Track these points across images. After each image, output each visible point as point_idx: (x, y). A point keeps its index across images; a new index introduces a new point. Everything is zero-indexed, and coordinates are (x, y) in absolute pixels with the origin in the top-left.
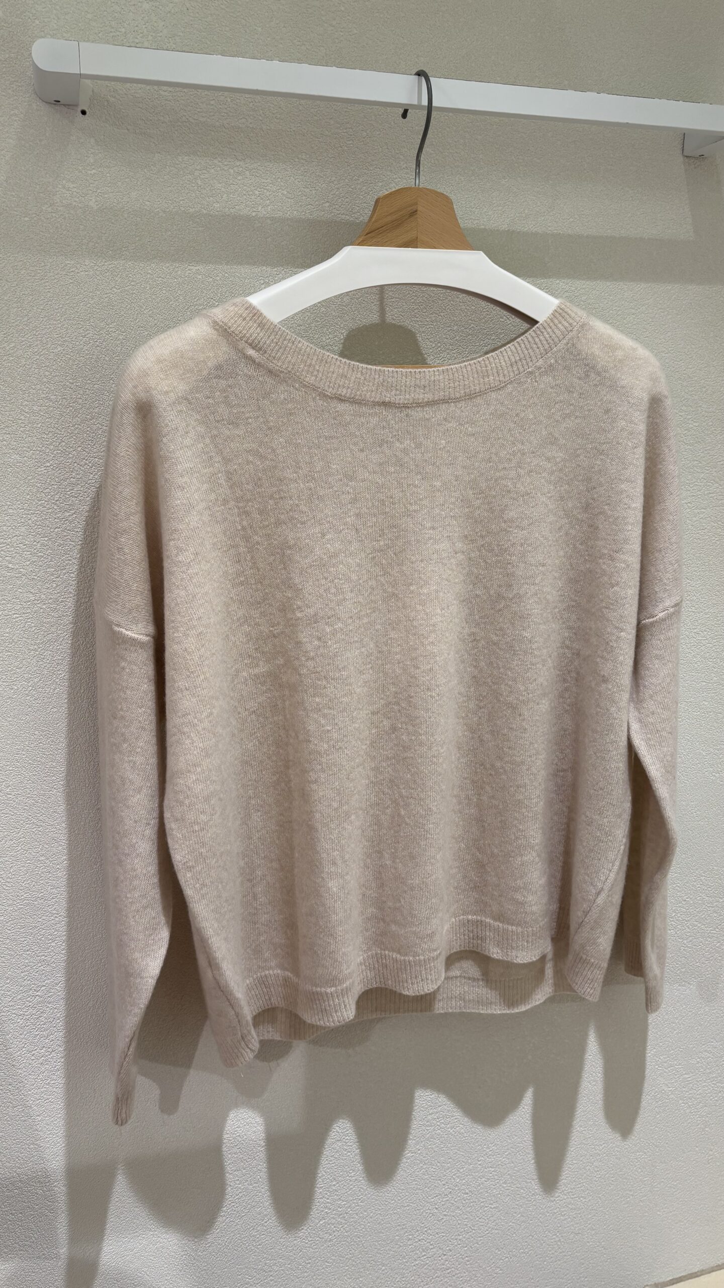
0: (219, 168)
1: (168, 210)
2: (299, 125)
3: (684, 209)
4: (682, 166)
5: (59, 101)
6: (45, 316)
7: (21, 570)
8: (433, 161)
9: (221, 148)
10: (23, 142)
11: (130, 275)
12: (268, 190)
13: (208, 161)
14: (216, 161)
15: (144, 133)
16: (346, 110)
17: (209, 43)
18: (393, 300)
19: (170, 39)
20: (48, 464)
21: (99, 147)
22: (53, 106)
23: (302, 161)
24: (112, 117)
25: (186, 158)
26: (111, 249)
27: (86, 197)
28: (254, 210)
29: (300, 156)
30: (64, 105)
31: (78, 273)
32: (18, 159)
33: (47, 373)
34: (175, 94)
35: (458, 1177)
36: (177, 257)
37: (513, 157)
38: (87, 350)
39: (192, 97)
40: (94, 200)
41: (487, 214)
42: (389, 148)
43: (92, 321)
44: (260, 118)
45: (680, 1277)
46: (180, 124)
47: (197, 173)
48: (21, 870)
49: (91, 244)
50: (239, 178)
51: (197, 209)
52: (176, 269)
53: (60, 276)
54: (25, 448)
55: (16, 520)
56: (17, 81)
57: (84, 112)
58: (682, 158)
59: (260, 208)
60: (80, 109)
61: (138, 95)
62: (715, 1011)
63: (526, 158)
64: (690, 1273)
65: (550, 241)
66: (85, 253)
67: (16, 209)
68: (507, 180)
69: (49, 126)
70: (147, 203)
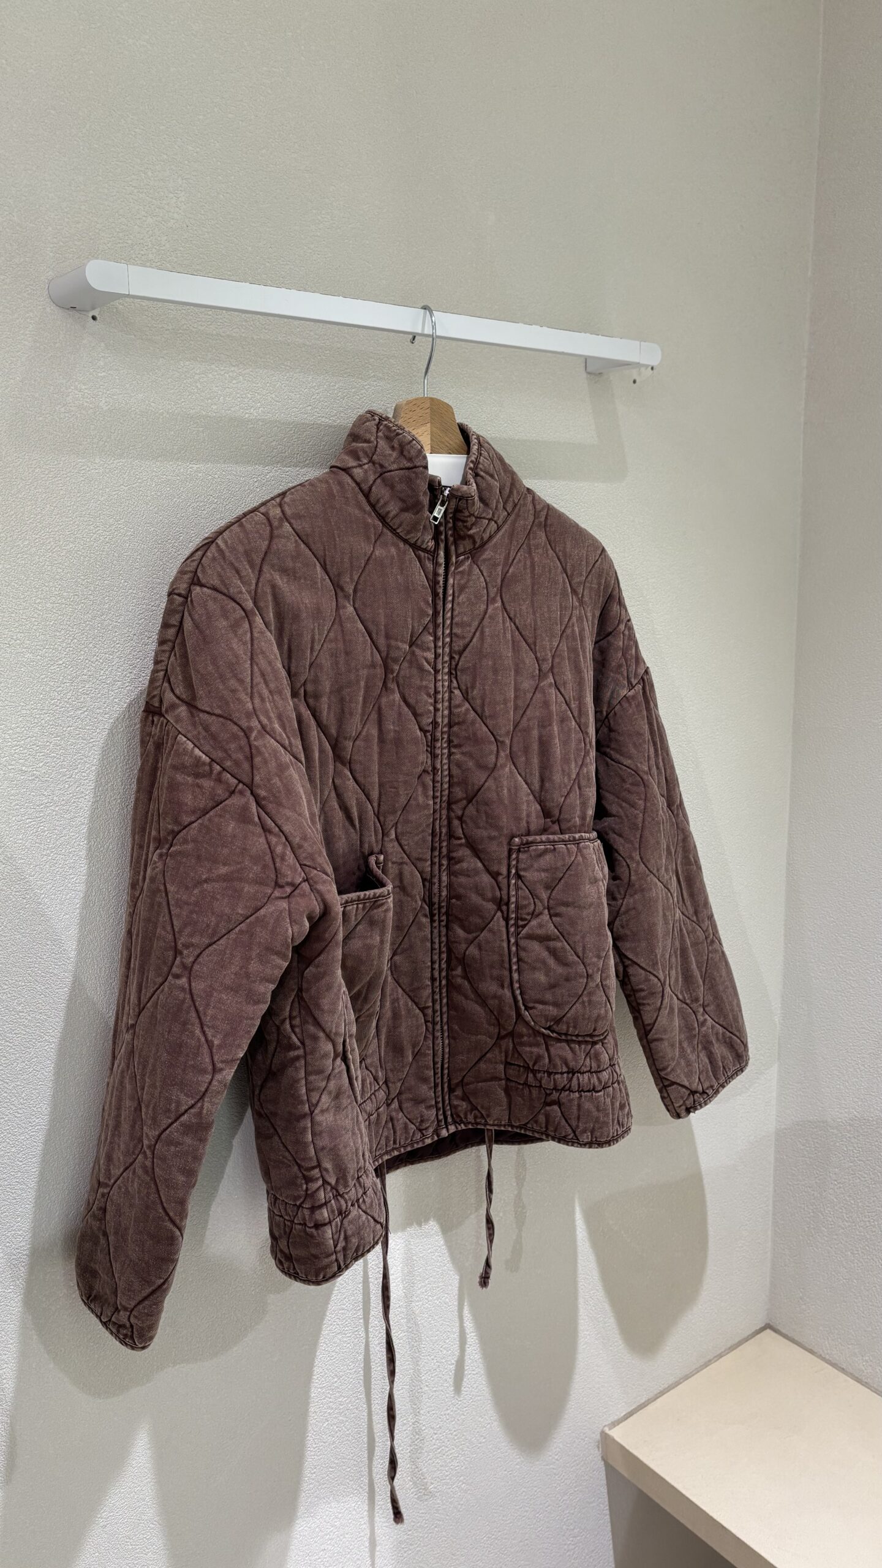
0: (216, 373)
1: (171, 411)
2: (284, 335)
3: (589, 418)
4: (586, 379)
5: (72, 307)
6: (58, 514)
9: (218, 355)
10: (38, 345)
11: (137, 473)
12: (258, 394)
13: (206, 366)
14: (213, 366)
15: (150, 339)
19: (171, 252)
20: (61, 662)
21: (109, 351)
22: (66, 310)
23: (288, 368)
24: (121, 323)
25: (187, 363)
26: (119, 448)
27: (97, 398)
28: (247, 412)
29: (286, 364)
30: (76, 310)
31: (89, 471)
32: (33, 361)
36: (179, 455)
40: (103, 401)
44: (251, 328)
46: (182, 331)
47: (197, 377)
49: (101, 443)
50: (234, 382)
51: (197, 411)
52: (180, 467)
53: (73, 474)
55: (30, 721)
57: (94, 318)
59: (252, 411)
60: (91, 314)
66: (95, 452)
67: (31, 409)
69: (62, 330)
70: (152, 404)
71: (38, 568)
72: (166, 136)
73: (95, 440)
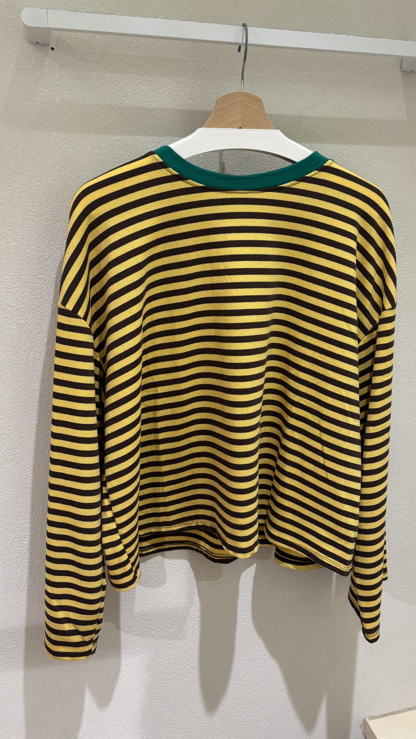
0: (129, 80)
1: (100, 104)
2: (175, 55)
3: (401, 102)
4: (401, 77)
5: (38, 43)
7: (17, 307)
8: (252, 75)
9: (130, 69)
10: (19, 66)
11: (78, 142)
12: (157, 92)
13: (123, 76)
14: (127, 76)
15: (87, 60)
16: (202, 45)
17: (124, 8)
18: (228, 156)
19: (102, 6)
20: (32, 248)
21: (61, 68)
22: (35, 45)
23: (177, 75)
24: (69, 51)
25: (110, 74)
26: (68, 126)
27: (54, 97)
28: (149, 104)
29: (175, 73)
30: (41, 45)
31: (49, 140)
32: (15, 76)
33: (32, 197)
34: (104, 38)
35: (259, 650)
36: (105, 131)
37: (300, 73)
38: (54, 184)
39: (114, 39)
40: (58, 99)
41: (284, 106)
42: (227, 67)
43: (57, 167)
44: (153, 51)
45: (386, 714)
46: (107, 55)
47: (116, 83)
48: (16, 472)
49: (56, 124)
50: (140, 86)
51: (116, 104)
52: (105, 138)
53: (39, 142)
54: (19, 239)
55: (14, 279)
56: (15, 32)
57: (53, 49)
58: (400, 73)
59: (152, 103)
60: (50, 47)
61: (83, 39)
62: (409, 566)
63: (308, 73)
64: (392, 711)
65: (321, 122)
66: (53, 129)
67: (14, 104)
68: (296, 86)
69: (33, 57)
70: (88, 100)
71: (19, 195)
73: (53, 122)
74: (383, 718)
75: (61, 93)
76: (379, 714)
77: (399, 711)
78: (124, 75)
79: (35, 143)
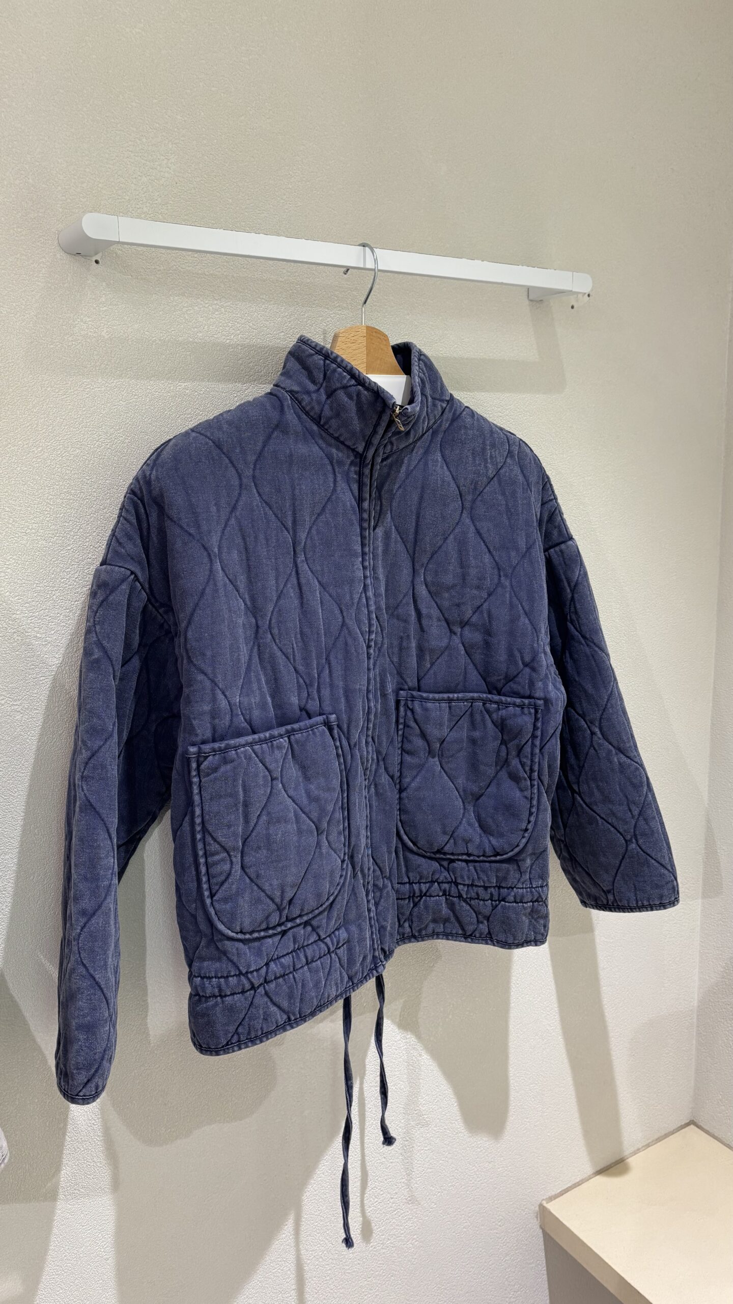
0: (201, 306)
1: (162, 339)
3: (531, 338)
4: (529, 306)
5: (78, 253)
9: (203, 291)
10: (50, 285)
11: (134, 391)
13: (193, 300)
14: (199, 300)
15: (144, 279)
20: (69, 548)
21: (109, 289)
22: (74, 256)
23: (263, 300)
24: (119, 266)
25: (176, 298)
26: (118, 370)
27: (99, 329)
28: (228, 338)
29: (261, 297)
30: (82, 256)
31: (93, 389)
32: (45, 299)
33: (68, 472)
36: (170, 375)
40: (105, 331)
47: (184, 310)
49: (103, 366)
50: (217, 313)
51: (185, 338)
52: (170, 385)
57: (97, 262)
58: (527, 302)
59: (232, 337)
60: (94, 259)
64: (575, 1182)
66: (98, 373)
67: (43, 338)
69: (70, 273)
70: (146, 333)
71: (50, 470)
72: (158, 108)
73: (98, 364)
74: (564, 1195)
75: (109, 324)
76: (559, 1191)
77: (583, 1180)
78: (195, 299)
79: (73, 393)
